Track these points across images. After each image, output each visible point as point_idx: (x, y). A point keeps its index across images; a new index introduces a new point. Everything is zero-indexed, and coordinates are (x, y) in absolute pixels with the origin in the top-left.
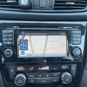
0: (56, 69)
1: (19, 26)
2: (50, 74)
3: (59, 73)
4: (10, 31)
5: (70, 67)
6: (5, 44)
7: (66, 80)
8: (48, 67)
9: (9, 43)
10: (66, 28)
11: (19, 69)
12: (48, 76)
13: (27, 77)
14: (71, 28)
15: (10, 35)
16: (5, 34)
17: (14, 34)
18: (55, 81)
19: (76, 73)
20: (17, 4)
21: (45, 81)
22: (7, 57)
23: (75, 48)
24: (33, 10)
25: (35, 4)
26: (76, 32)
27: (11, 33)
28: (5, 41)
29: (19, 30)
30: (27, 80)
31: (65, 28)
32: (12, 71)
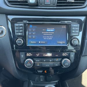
0: (57, 55)
1: (28, 21)
2: (53, 59)
3: (60, 59)
4: (21, 25)
5: (69, 55)
6: (17, 35)
7: (66, 65)
8: (51, 54)
9: (20, 34)
10: (67, 22)
11: (28, 55)
12: (51, 61)
13: (34, 61)
14: (71, 22)
15: (21, 28)
16: (16, 27)
17: (24, 26)
18: (56, 65)
19: (74, 60)
20: (27, 2)
21: (49, 65)
22: (19, 45)
23: (74, 39)
24: (39, 7)
25: (41, 2)
26: (74, 25)
27: (21, 26)
28: (17, 32)
29: (28, 24)
30: (34, 64)
31: (65, 22)
32: (22, 56)
